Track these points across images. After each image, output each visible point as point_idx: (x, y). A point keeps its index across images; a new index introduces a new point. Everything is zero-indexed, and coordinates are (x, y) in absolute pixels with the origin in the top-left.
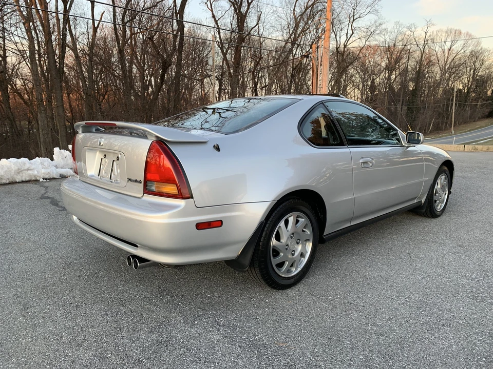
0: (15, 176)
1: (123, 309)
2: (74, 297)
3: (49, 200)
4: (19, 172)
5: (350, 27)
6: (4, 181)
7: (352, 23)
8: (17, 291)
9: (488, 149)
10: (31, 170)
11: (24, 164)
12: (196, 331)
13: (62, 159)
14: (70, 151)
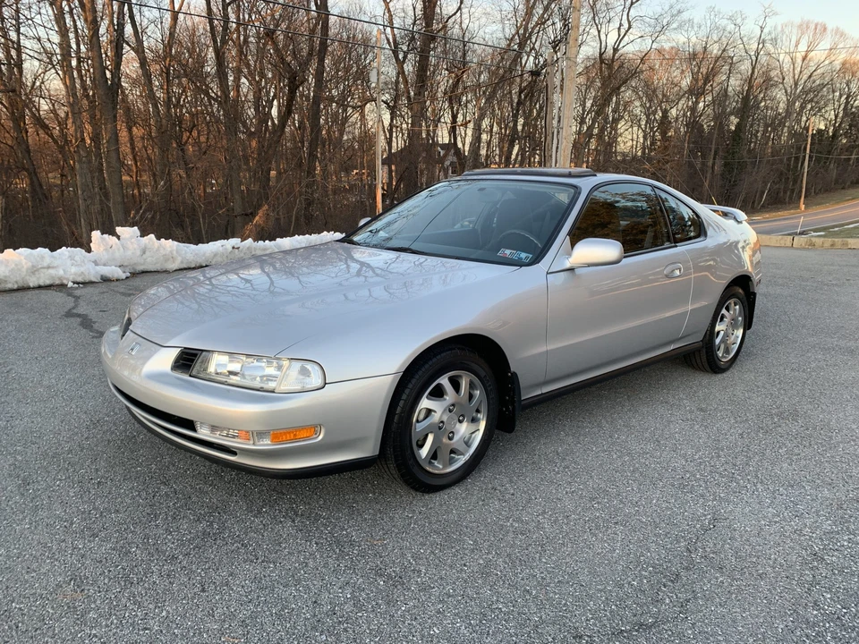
0: (28, 277)
1: (164, 489)
2: (97, 470)
3: (79, 320)
4: (34, 270)
5: (625, 17)
6: (9, 286)
7: (629, 9)
8: (16, 460)
9: (832, 245)
10: (53, 268)
11: (42, 257)
12: (262, 522)
13: (106, 250)
14: (118, 237)
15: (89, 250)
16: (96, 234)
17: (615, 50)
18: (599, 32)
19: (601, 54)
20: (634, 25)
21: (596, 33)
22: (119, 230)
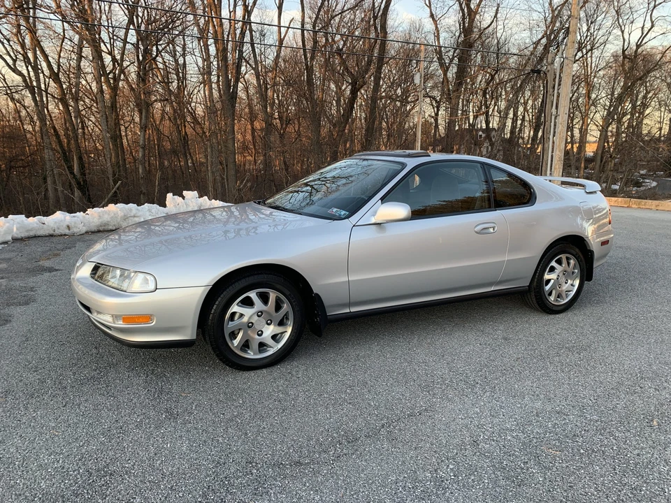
0: (121, 223)
4: (125, 218)
5: (648, 17)
6: (110, 228)
7: (653, 10)
10: (137, 217)
11: (131, 210)
13: (175, 206)
14: (183, 198)
15: (165, 206)
16: (170, 195)
17: (638, 46)
18: (623, 32)
19: (624, 51)
20: (656, 24)
21: (620, 33)
22: (185, 193)
